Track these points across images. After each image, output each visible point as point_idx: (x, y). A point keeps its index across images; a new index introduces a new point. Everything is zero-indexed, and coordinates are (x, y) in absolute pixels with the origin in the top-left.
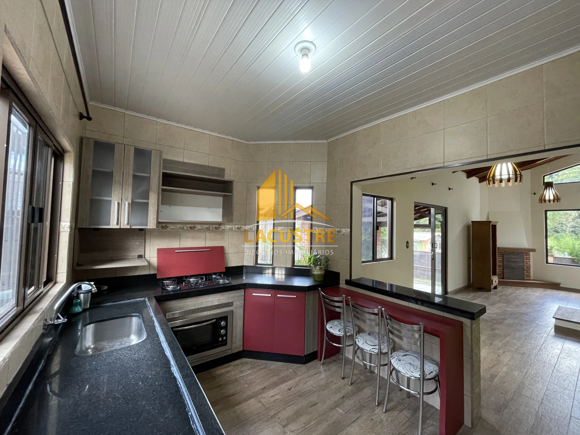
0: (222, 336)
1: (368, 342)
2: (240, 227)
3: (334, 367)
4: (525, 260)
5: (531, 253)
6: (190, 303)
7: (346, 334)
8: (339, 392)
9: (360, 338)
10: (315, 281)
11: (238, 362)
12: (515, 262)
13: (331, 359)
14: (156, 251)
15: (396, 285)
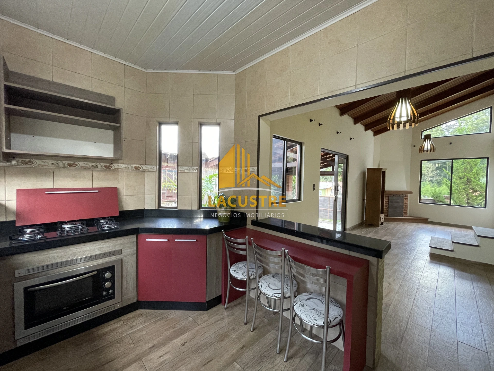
0: (108, 290)
1: (271, 286)
2: (139, 167)
3: (237, 311)
4: (404, 201)
5: (409, 195)
6: (56, 255)
7: (249, 277)
8: (239, 341)
9: (263, 281)
10: (220, 222)
11: (131, 315)
12: (398, 202)
13: (236, 302)
14: (15, 192)
15: (303, 224)
